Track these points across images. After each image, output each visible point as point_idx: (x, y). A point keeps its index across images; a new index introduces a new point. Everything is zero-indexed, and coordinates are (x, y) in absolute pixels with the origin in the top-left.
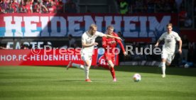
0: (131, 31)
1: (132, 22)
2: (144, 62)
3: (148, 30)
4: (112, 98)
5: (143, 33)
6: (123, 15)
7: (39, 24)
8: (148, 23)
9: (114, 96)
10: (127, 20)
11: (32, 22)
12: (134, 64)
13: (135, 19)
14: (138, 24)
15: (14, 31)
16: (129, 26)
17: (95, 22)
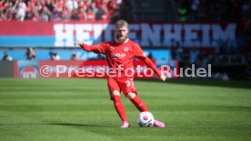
0: (193, 40)
3: (211, 39)
4: (170, 113)
5: (206, 43)
6: (183, 23)
7: (92, 33)
8: (211, 33)
9: (172, 110)
10: (188, 28)
11: (85, 31)
13: (197, 27)
14: (200, 33)
15: (65, 40)
16: (190, 36)
17: (153, 31)
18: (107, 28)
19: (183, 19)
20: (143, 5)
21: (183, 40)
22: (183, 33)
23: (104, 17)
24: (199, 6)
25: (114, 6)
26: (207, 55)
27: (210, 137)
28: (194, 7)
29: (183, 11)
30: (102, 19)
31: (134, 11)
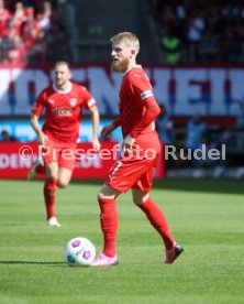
0: (193, 102)
1: (192, 83)
2: (218, 171)
3: (229, 100)
4: (148, 248)
5: (218, 107)
6: (172, 67)
8: (228, 86)
10: (183, 76)
12: (197, 173)
13: (200, 74)
14: (206, 87)
16: (186, 92)
17: (112, 82)
18: (20, 77)
19: (172, 59)
20: (92, 30)
21: (173, 100)
22: (172, 86)
23: (14, 54)
24: (203, 32)
25: (34, 33)
26: (220, 131)
27: (226, 297)
28: (194, 35)
29: (173, 43)
30: (10, 60)
31: (73, 42)
